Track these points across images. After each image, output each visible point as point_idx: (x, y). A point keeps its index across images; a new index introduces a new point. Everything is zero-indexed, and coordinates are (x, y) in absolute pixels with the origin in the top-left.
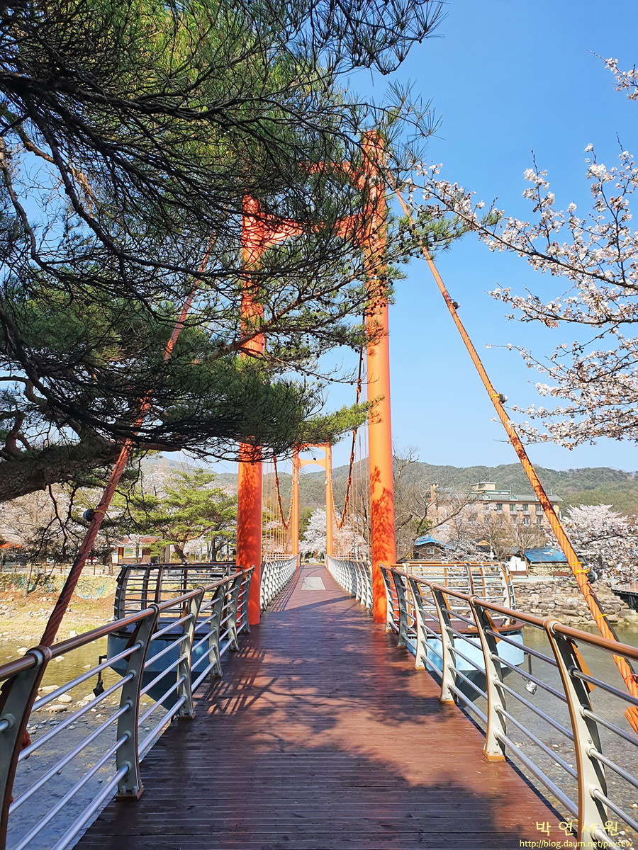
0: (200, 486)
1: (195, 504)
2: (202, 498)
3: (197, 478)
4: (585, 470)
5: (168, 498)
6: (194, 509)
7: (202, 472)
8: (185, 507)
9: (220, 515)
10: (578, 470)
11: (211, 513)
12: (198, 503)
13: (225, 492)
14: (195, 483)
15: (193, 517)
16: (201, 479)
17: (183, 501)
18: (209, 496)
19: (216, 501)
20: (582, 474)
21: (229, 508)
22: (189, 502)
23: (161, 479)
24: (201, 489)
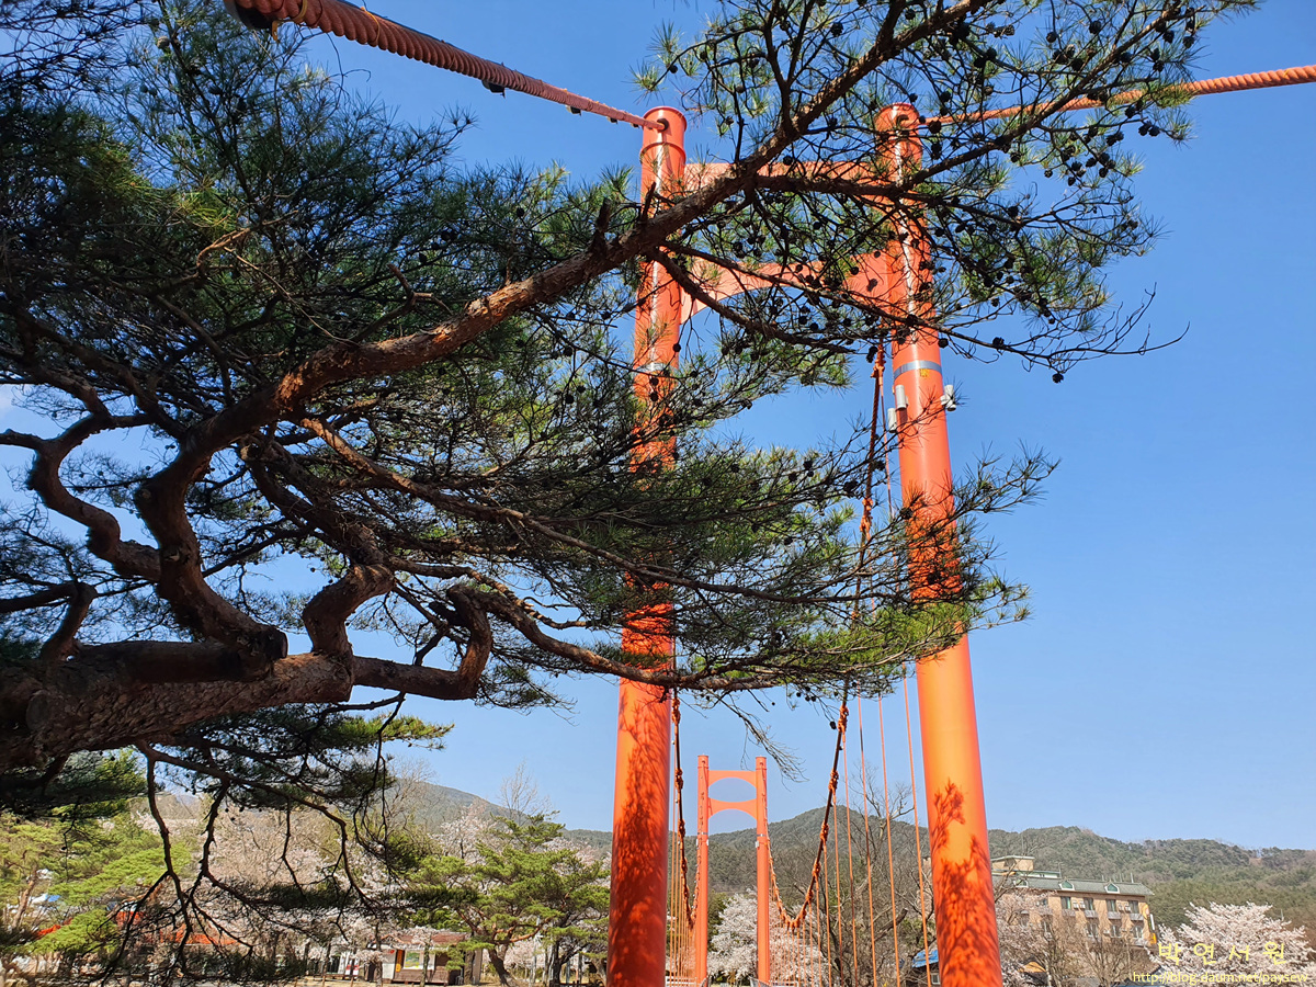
0: (537, 844)
1: (528, 876)
2: (539, 866)
3: (532, 831)
4: (1173, 843)
5: (484, 864)
6: (525, 886)
7: (542, 819)
8: (509, 881)
9: (568, 898)
10: (1162, 843)
11: (553, 894)
12: (533, 874)
13: (578, 856)
14: (528, 840)
15: (524, 900)
16: (539, 832)
17: (506, 871)
18: (552, 863)
19: (562, 872)
20: (1169, 849)
21: (584, 887)
22: (517, 872)
23: (472, 829)
24: (538, 850)
